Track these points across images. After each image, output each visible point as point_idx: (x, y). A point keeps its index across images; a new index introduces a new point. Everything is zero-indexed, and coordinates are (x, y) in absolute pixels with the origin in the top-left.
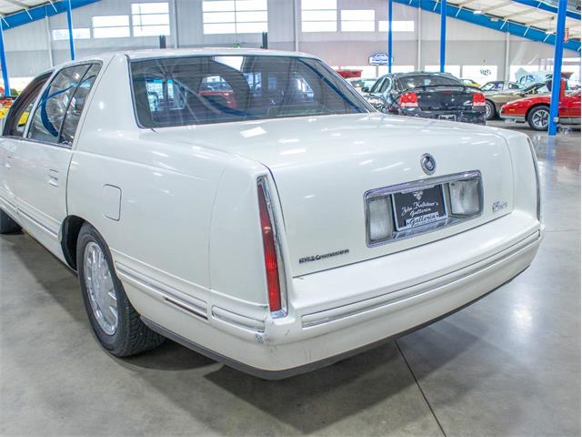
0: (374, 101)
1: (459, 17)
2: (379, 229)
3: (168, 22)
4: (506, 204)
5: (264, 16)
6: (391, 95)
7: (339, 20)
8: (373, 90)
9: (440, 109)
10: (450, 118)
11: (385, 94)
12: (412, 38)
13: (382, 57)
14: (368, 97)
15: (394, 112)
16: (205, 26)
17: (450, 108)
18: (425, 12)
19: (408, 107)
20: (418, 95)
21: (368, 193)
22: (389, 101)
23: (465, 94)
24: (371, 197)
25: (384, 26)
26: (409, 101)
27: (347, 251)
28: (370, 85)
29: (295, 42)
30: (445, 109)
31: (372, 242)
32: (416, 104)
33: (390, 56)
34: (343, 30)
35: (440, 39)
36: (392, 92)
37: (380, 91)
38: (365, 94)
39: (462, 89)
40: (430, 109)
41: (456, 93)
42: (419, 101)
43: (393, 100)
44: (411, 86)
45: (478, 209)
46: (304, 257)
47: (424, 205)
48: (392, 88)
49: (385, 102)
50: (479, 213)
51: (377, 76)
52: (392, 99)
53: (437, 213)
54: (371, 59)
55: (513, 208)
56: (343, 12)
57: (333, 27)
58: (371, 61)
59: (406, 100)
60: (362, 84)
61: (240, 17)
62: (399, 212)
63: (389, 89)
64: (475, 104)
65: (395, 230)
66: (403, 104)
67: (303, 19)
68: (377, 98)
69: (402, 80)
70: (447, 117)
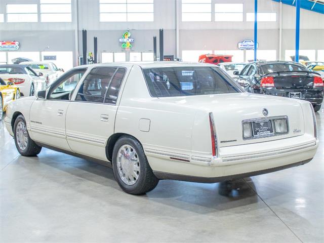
0: (242, 81)
1: (314, 10)
2: (247, 134)
3: (70, 11)
4: (300, 131)
5: (151, 8)
6: (255, 78)
7: (213, 12)
8: (242, 74)
9: (291, 88)
10: (297, 94)
11: (251, 77)
12: (274, 27)
13: (249, 43)
14: (238, 78)
15: (257, 90)
16: (101, 15)
17: (298, 87)
18: (285, 5)
19: (268, 87)
20: (274, 78)
21: (243, 121)
22: (254, 82)
23: (309, 77)
24: (244, 123)
25: (251, 17)
26: (268, 82)
27: (236, 140)
28: (240, 69)
29: (176, 30)
30: (295, 88)
31: (244, 138)
32: (273, 85)
33: (255, 42)
34: (216, 20)
35: (295, 28)
36: (256, 75)
37: (247, 75)
38: (236, 76)
39: (306, 74)
40: (283, 88)
41: (302, 77)
42: (275, 82)
43: (257, 82)
44: (270, 71)
45: (286, 131)
46: (222, 141)
47: (264, 128)
48: (256, 73)
49: (251, 82)
50: (287, 132)
51: (245, 60)
52: (256, 80)
53: (269, 132)
54: (240, 44)
55: (304, 133)
56: (217, 5)
57: (208, 18)
58: (239, 46)
59: (266, 81)
60: (233, 68)
61: (131, 8)
62: (255, 130)
63: (253, 73)
64: (315, 85)
65: (253, 136)
66: (264, 85)
67: (183, 10)
68: (245, 79)
69: (263, 67)
70: (295, 93)
